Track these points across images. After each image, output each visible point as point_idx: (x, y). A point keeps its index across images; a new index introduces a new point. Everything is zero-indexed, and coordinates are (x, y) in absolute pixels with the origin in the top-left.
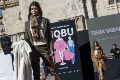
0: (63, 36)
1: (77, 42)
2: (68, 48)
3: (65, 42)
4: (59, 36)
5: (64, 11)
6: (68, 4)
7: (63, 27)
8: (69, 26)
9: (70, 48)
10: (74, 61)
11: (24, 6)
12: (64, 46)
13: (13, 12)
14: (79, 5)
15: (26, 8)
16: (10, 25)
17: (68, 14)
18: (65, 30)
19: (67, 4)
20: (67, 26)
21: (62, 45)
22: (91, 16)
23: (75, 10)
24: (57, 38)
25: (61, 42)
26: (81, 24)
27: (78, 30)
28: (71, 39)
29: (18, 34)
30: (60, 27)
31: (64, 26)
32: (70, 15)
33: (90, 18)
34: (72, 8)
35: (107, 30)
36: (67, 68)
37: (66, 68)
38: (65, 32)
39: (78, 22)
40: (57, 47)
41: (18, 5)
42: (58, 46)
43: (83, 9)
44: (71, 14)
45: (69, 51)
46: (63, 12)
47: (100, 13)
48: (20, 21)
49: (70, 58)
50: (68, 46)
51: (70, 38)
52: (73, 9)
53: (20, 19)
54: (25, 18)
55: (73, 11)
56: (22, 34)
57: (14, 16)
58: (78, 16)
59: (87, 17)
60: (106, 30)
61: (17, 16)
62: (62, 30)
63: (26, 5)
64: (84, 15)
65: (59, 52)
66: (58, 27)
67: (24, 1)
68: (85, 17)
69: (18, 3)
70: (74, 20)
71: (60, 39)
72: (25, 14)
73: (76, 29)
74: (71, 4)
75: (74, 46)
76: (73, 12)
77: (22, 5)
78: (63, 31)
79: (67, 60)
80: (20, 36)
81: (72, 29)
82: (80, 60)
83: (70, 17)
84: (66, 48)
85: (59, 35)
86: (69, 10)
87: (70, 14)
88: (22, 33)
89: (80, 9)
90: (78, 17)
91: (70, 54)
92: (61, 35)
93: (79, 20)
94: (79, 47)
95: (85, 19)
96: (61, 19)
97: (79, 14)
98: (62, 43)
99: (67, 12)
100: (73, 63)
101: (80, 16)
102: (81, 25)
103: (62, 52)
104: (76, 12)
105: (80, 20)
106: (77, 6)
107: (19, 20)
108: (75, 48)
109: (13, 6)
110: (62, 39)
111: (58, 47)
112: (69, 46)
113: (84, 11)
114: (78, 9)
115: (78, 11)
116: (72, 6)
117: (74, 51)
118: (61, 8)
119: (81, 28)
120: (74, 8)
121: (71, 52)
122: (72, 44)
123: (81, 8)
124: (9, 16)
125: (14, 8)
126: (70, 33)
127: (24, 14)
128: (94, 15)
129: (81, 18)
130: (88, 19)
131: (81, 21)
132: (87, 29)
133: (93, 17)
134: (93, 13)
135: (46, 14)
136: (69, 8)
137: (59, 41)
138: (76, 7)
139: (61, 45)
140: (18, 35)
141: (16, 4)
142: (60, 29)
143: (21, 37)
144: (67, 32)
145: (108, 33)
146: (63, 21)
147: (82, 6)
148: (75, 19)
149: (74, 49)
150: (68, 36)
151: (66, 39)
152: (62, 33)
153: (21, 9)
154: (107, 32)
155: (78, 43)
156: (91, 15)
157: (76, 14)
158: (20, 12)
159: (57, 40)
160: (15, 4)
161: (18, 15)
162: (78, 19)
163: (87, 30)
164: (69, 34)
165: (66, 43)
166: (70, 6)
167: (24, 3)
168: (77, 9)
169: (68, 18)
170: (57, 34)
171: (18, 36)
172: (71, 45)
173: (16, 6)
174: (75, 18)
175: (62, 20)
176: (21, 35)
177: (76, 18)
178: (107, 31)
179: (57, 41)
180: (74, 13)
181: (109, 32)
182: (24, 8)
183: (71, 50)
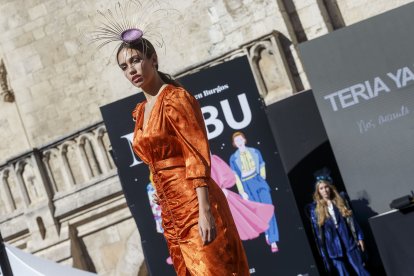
1: (276, 149)
2: (240, 187)
5: (194, 27)
7: (200, 96)
8: (226, 87)
9: (246, 186)
10: (276, 237)
11: (17, 38)
12: (222, 180)
15: (25, 45)
17: (215, 35)
18: (212, 110)
20: (219, 89)
22: (314, 30)
23: (240, 16)
26: (277, 69)
27: (270, 99)
28: (248, 145)
29: (12, 162)
31: (207, 93)
32: (224, 40)
33: (311, 35)
34: (227, 7)
35: (395, 75)
36: (252, 271)
38: (213, 120)
39: (261, 62)
43: (274, 6)
44: (225, 35)
45: (245, 196)
46: (191, 31)
47: (354, 8)
48: (11, 106)
50: (240, 174)
51: (239, 141)
52: (231, 12)
53: (10, 97)
54: (28, 89)
55: (234, 18)
56: (28, 160)
58: (259, 40)
59: (300, 35)
60: (390, 75)
63: (25, 33)
64: (283, 29)
67: (14, 16)
68: (289, 37)
70: (245, 56)
72: (28, 72)
73: (259, 96)
75: (263, 174)
76: (233, 25)
77: (8, 33)
78: (207, 116)
79: (243, 237)
80: (21, 172)
81: (243, 99)
82: (301, 228)
83: (226, 50)
84: (231, 185)
86: (214, 18)
87: (221, 34)
88: (27, 155)
89: (259, 6)
90: (261, 43)
91: (254, 211)
93: (263, 53)
94: (287, 171)
95: (292, 47)
96: (187, 65)
97: (260, 30)
99: (208, 29)
100: (274, 247)
101: (266, 38)
102: (277, 76)
104: (248, 19)
105: (271, 53)
107: (5, 100)
108: (268, 179)
112: (244, 175)
113: (282, 12)
114: (253, 6)
115: (257, 16)
117: (266, 194)
118: (181, 18)
119: (283, 85)
120: (235, 5)
121: (254, 200)
122: (253, 163)
126: (239, 116)
127: (23, 70)
128: (326, 22)
129: (273, 46)
130: (303, 44)
131: (274, 60)
132: (307, 86)
133: (325, 31)
134: (322, 14)
136: (213, 9)
140: (11, 168)
143: (25, 176)
144: (221, 116)
145: (403, 89)
146: (195, 71)
148: (246, 53)
149: (267, 186)
150: (229, 132)
151: (223, 148)
153: (5, 55)
154: (399, 86)
155: (278, 155)
156: (314, 23)
157: (247, 29)
158: (2, 66)
162: (260, 49)
163: (310, 92)
164: (234, 124)
165: (228, 164)
166: (215, 1)
167: (13, 24)
168: (247, 8)
169: (216, 53)
171: (13, 171)
172: (252, 171)
174: (249, 49)
175: (191, 69)
176: (27, 167)
177: (252, 50)
178: (396, 79)
180: (239, 29)
181: (404, 84)
182: (17, 47)
183: (255, 193)
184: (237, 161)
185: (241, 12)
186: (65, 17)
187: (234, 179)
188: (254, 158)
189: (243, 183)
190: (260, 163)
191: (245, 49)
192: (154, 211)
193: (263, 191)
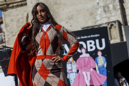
0: (89, 50)
1: (111, 59)
2: (97, 69)
3: (93, 60)
4: (83, 51)
5: (92, 14)
6: (98, 3)
7: (90, 37)
8: (99, 35)
9: (99, 69)
12: (92, 65)
13: (18, 15)
14: (114, 6)
16: (14, 33)
17: (98, 18)
18: (93, 42)
19: (96, 4)
20: (96, 36)
24: (81, 54)
25: (87, 60)
26: (116, 33)
27: (112, 42)
28: (102, 55)
30: (86, 37)
31: (92, 36)
32: (101, 20)
34: (104, 9)
38: (92, 45)
39: (111, 30)
40: (80, 66)
41: (26, 4)
42: (83, 64)
43: (119, 12)
44: (101, 18)
46: (90, 15)
49: (99, 82)
50: (98, 64)
51: (100, 54)
52: (105, 11)
55: (105, 13)
57: (18, 21)
59: (126, 23)
61: (23, 20)
62: (88, 42)
64: (121, 20)
65: (84, 73)
66: (82, 37)
68: (122, 23)
69: (25, 2)
71: (85, 55)
73: (109, 40)
74: (102, 4)
75: (105, 65)
76: (104, 15)
77: (31, 4)
78: (91, 43)
79: (95, 85)
81: (103, 40)
83: (101, 23)
84: (94, 67)
86: (99, 12)
87: (100, 18)
89: (114, 11)
90: (113, 23)
91: (100, 77)
92: (87, 49)
93: (113, 27)
95: (122, 27)
96: (87, 26)
97: (113, 19)
99: (96, 15)
101: (115, 22)
102: (116, 35)
103: (88, 73)
104: (110, 15)
105: (115, 27)
106: (111, 6)
108: (107, 68)
109: (17, 6)
110: (88, 55)
111: (83, 66)
112: (99, 65)
113: (121, 14)
114: (112, 11)
115: (113, 14)
116: (104, 7)
117: (105, 73)
118: (88, 10)
119: (117, 38)
120: (106, 9)
121: (101, 74)
122: (103, 62)
123: (117, 9)
124: (12, 20)
125: (19, 8)
126: (101, 45)
129: (116, 25)
130: (126, 26)
131: (116, 29)
132: (125, 40)
135: (66, 18)
136: (99, 9)
137: (84, 57)
138: (109, 8)
139: (86, 63)
141: (23, 3)
142: (85, 41)
144: (95, 45)
146: (89, 28)
147: (119, 7)
148: (107, 25)
149: (106, 70)
150: (97, 50)
151: (94, 55)
152: (89, 46)
153: (29, 11)
155: (111, 61)
157: (109, 18)
158: (28, 15)
159: (81, 56)
160: (20, 3)
161: (25, 18)
162: (112, 25)
163: (126, 42)
164: (99, 48)
166: (100, 7)
168: (110, 11)
169: (97, 24)
172: (102, 64)
173: (22, 5)
174: (108, 24)
175: (88, 27)
179: (81, 58)
180: (106, 17)
183: (101, 72)
184: (98, 60)
185: (108, 12)
186: (51, 3)
187: (96, 66)
188: (103, 60)
189: (98, 67)
190: (105, 62)
191: (107, 24)
192: (68, 71)
193: (104, 71)
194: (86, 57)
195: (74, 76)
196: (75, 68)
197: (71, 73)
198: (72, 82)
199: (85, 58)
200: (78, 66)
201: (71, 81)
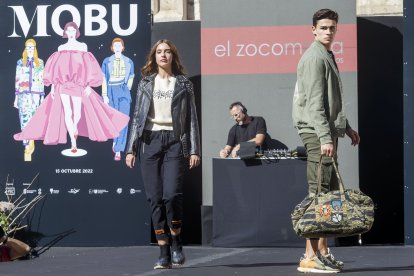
0: (89, 32)
12: (90, 78)
18: (102, 10)
21: (80, 69)
24: (64, 40)
25: (78, 59)
27: (159, 17)
36: (90, 171)
37: (85, 171)
38: (99, 19)
40: (56, 76)
45: (106, 100)
51: (118, 47)
62: (89, 8)
71: (74, 46)
73: (150, 11)
75: (130, 84)
78: (95, 13)
79: (92, 138)
81: (134, 8)
84: (97, 85)
85: (75, 26)
91: (110, 116)
92: (82, 29)
98: (81, 61)
100: (118, 156)
103: (77, 101)
110: (83, 47)
117: (127, 104)
119: (175, 9)
121: (114, 106)
122: (124, 72)
126: (125, 24)
132: (197, 17)
137: (71, 52)
139: (75, 71)
144: (108, 18)
149: (129, 97)
150: (110, 35)
151: (100, 48)
152: (89, 19)
163: (199, 23)
164: (118, 29)
170: (66, 19)
179: (61, 52)
183: (116, 100)
187: (101, 80)
188: (126, 67)
189: (108, 87)
190: (130, 74)
192: (17, 86)
193: (124, 101)
194: (75, 52)
195: (33, 102)
196: (41, 79)
197: (26, 92)
198: (25, 121)
199: (74, 55)
200: (49, 75)
201: (25, 116)
